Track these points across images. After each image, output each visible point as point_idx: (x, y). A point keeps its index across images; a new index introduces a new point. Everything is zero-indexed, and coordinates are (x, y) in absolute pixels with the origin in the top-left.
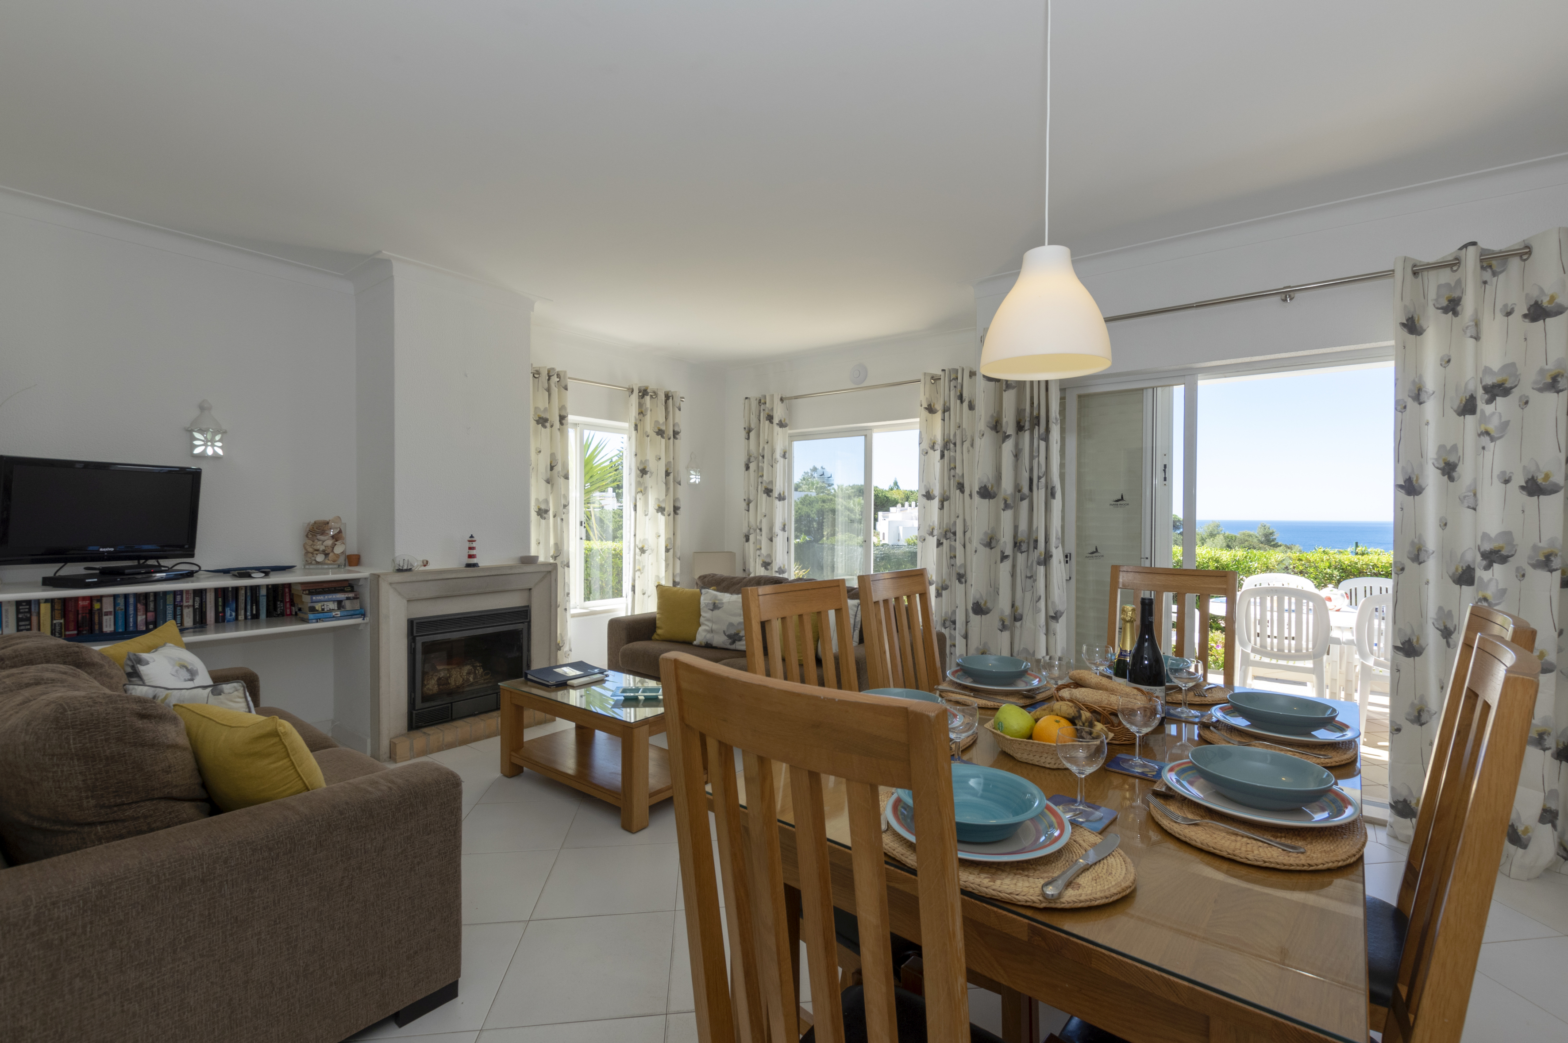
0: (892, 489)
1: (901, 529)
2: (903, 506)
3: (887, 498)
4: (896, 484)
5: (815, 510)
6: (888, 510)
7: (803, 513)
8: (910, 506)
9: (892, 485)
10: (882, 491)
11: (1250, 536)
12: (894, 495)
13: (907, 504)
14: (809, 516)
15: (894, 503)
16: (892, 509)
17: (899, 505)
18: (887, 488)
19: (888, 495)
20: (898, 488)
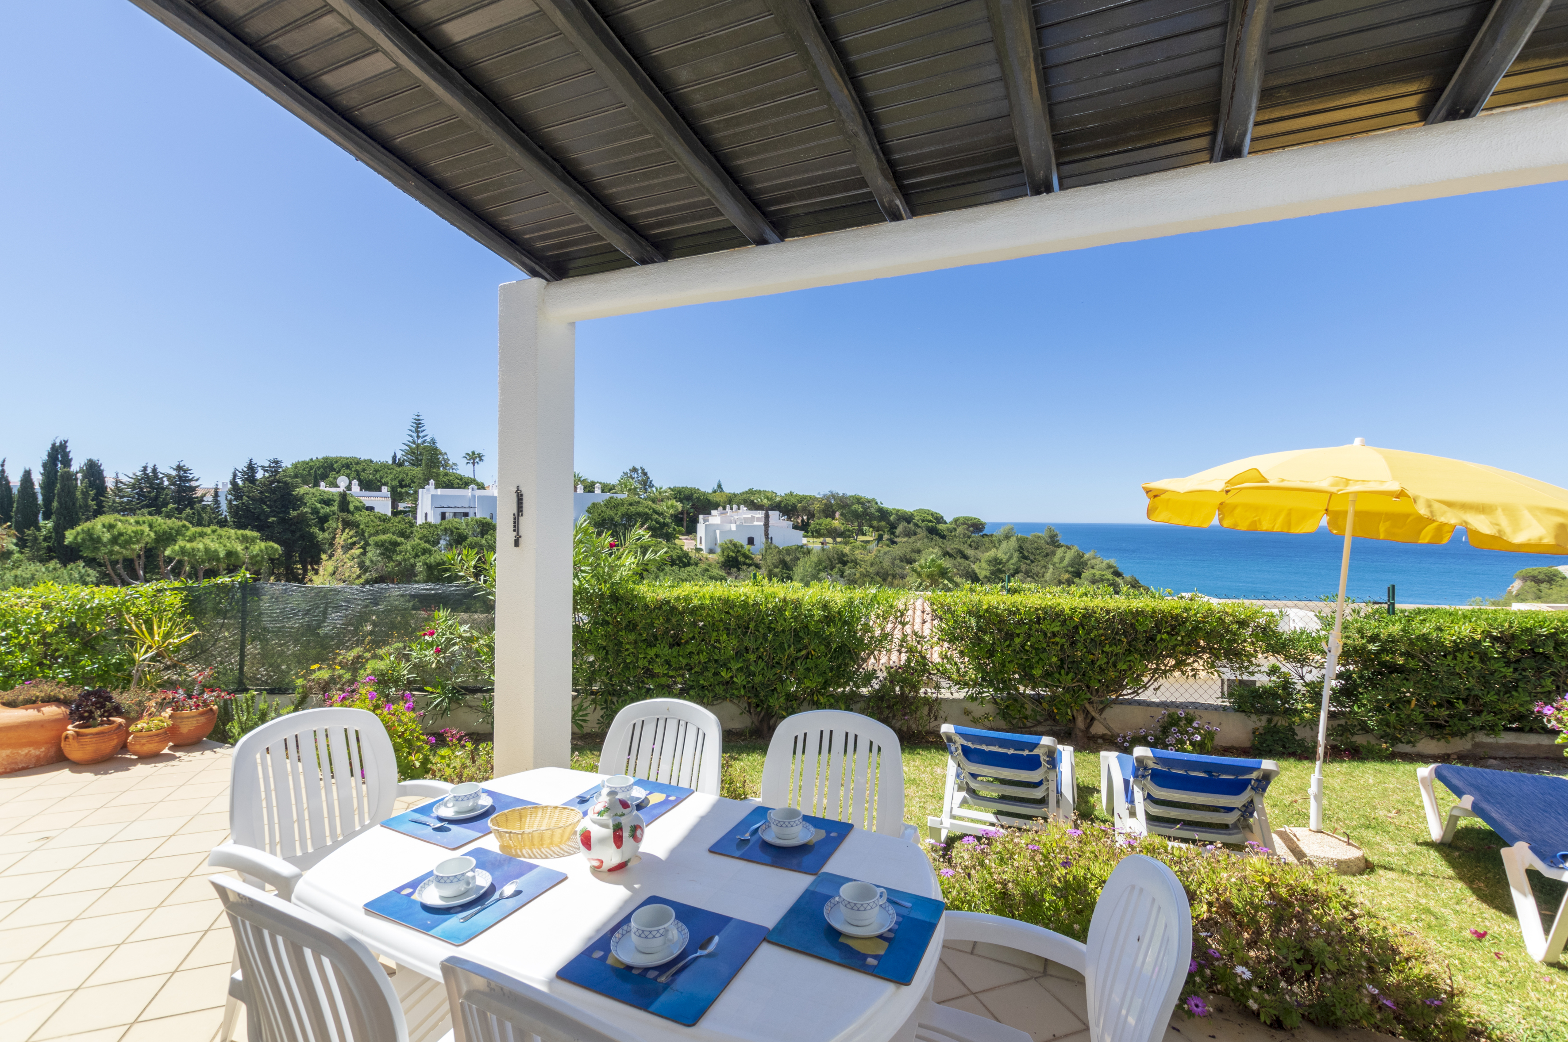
0: (715, 492)
1: (718, 532)
2: (724, 508)
3: (709, 500)
4: (719, 486)
5: (620, 514)
6: (710, 514)
7: (606, 517)
8: (732, 509)
9: (716, 487)
10: (704, 494)
11: (1039, 537)
12: (717, 498)
13: (728, 507)
14: (612, 519)
15: (716, 506)
16: (714, 512)
17: (720, 508)
18: (710, 491)
19: (710, 498)
20: (722, 491)
